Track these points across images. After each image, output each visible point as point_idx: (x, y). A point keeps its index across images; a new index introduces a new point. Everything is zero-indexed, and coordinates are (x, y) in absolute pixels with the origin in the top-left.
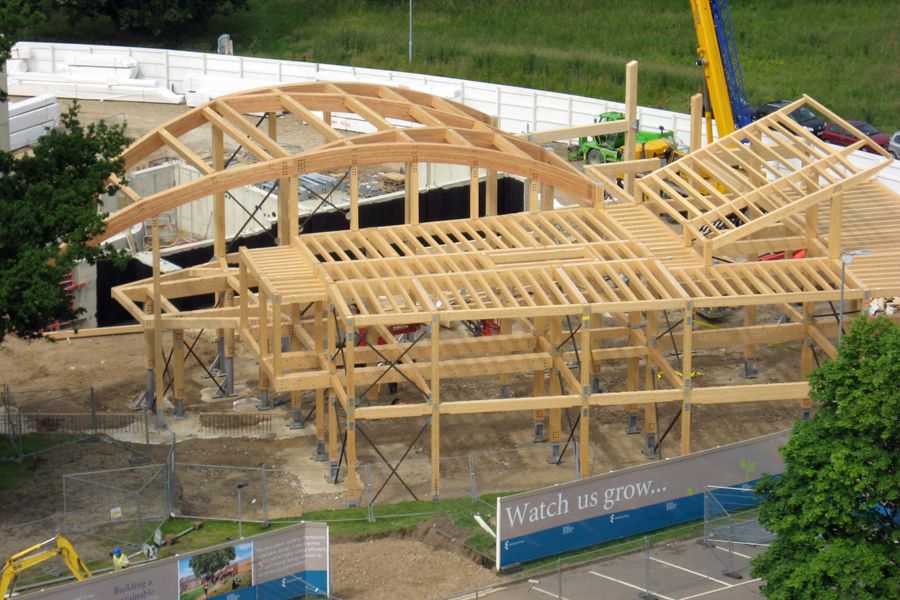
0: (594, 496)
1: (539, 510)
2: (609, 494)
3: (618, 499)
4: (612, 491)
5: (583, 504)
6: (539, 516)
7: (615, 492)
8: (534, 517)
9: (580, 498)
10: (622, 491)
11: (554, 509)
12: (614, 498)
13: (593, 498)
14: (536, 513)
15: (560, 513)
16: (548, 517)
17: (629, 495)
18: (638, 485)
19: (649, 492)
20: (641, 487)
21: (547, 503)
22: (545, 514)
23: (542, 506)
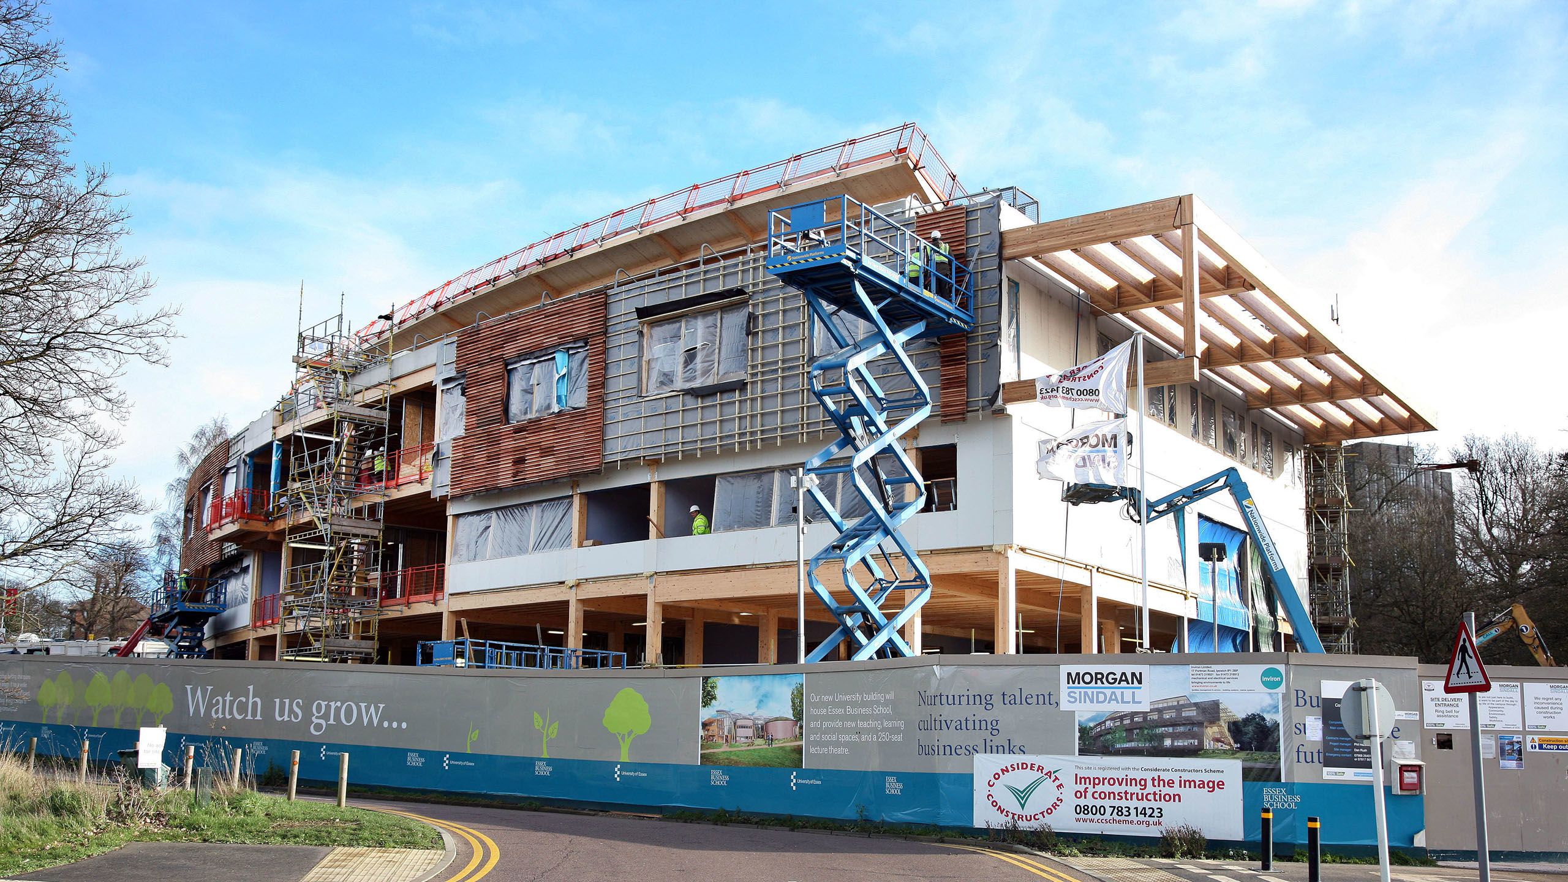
0: (298, 704)
1: (224, 702)
2: (319, 707)
3: (331, 722)
4: (323, 704)
5: (282, 714)
6: (224, 713)
7: (328, 707)
8: (217, 712)
9: (277, 701)
10: (338, 709)
11: (242, 708)
12: (326, 717)
13: (296, 709)
14: (220, 706)
15: (249, 717)
16: (234, 717)
17: (348, 719)
18: (363, 705)
19: (380, 722)
20: (368, 709)
21: (235, 696)
22: (231, 713)
23: (228, 698)
